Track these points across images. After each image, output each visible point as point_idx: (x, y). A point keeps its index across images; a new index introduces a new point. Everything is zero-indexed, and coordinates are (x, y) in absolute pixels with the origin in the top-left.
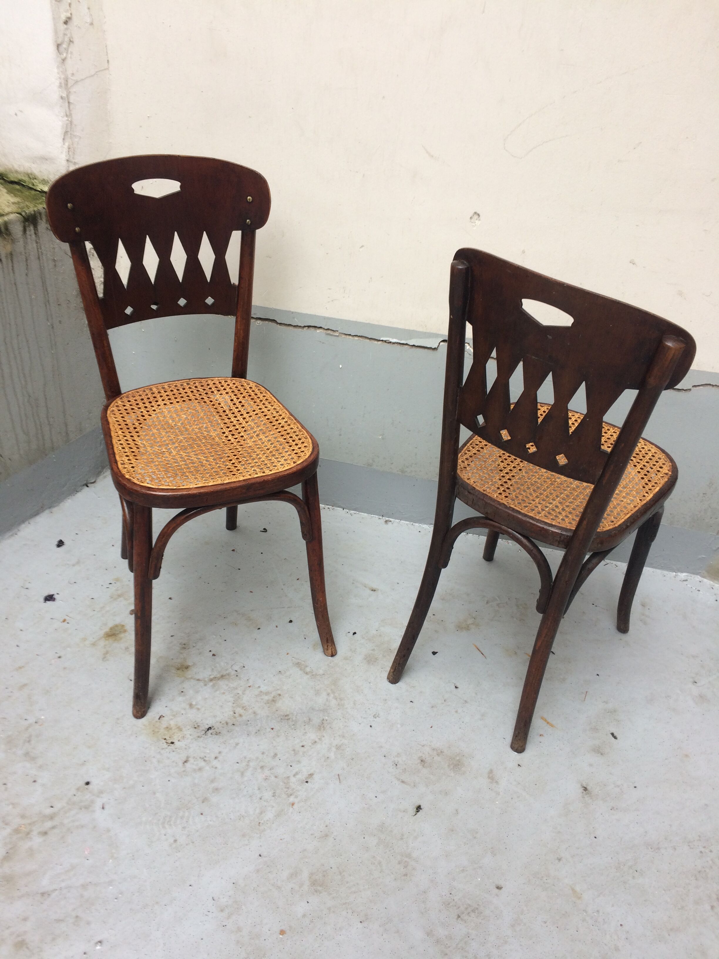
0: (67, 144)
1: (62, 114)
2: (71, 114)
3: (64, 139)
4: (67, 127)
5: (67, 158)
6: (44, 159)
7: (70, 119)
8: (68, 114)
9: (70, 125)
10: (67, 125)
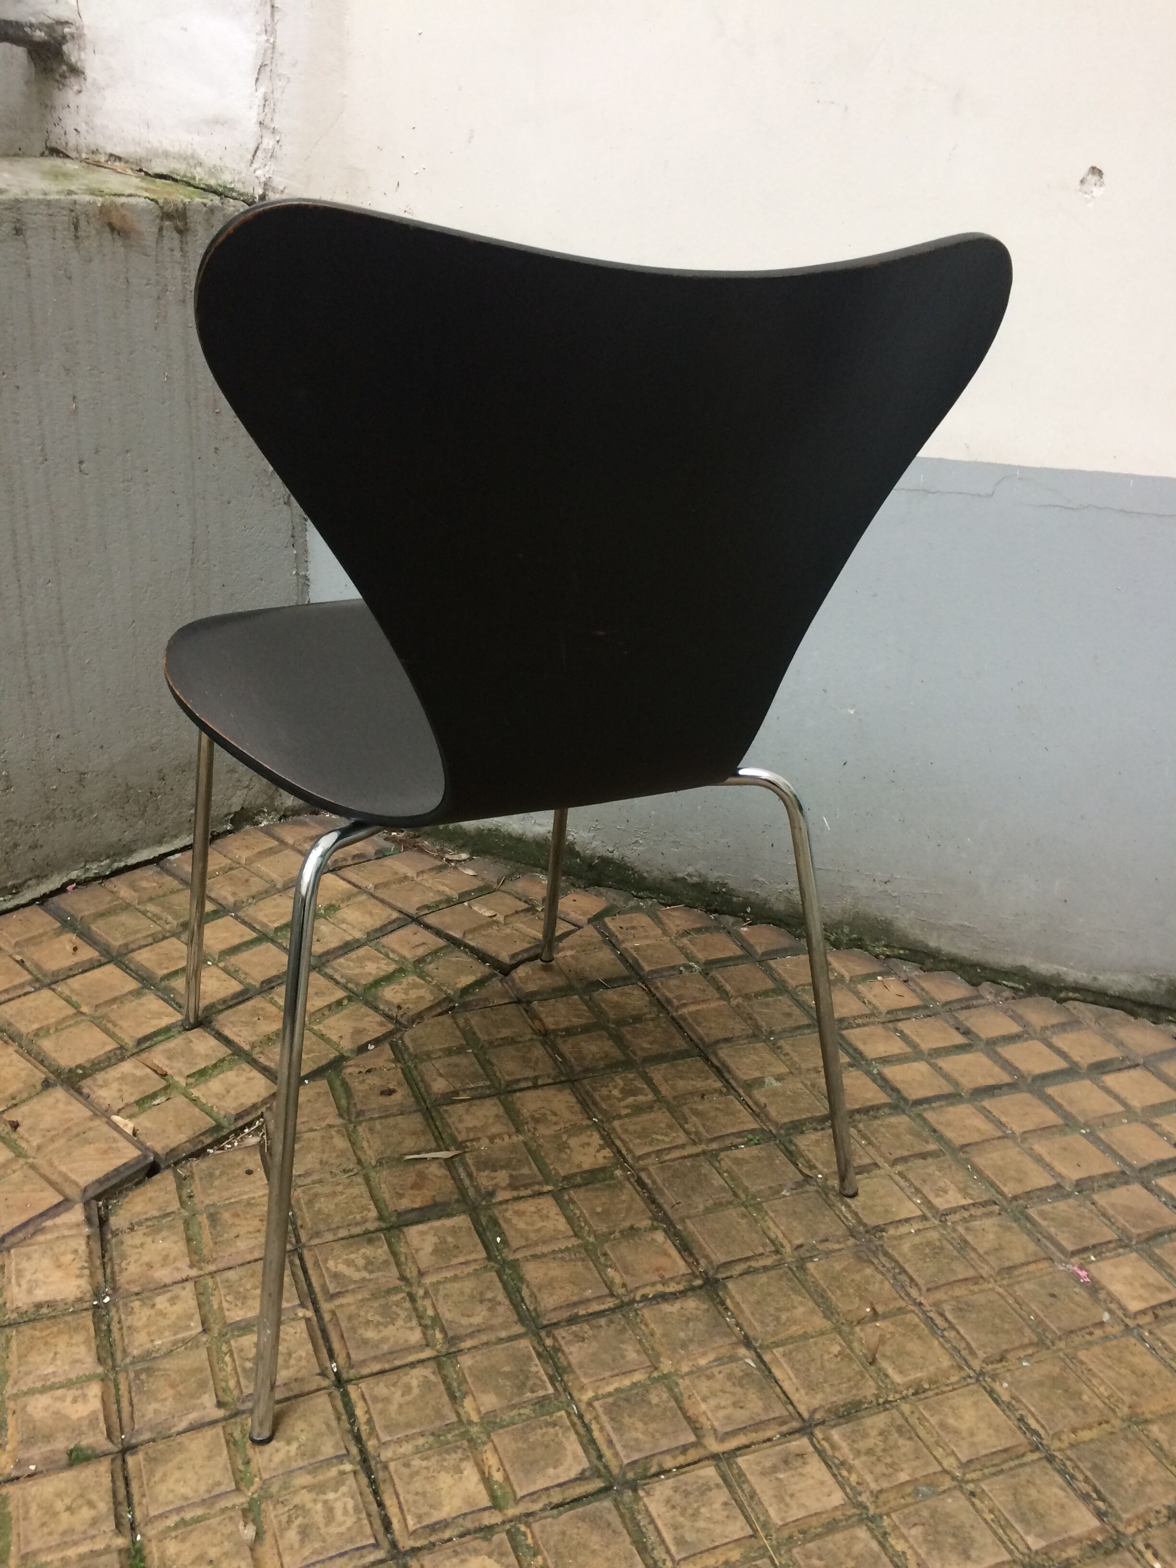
0: (262, 90)
1: (259, 28)
2: (274, 31)
3: (257, 79)
4: (265, 54)
5: (261, 118)
6: (218, 122)
7: (272, 40)
8: (269, 29)
9: (270, 51)
10: (265, 51)
